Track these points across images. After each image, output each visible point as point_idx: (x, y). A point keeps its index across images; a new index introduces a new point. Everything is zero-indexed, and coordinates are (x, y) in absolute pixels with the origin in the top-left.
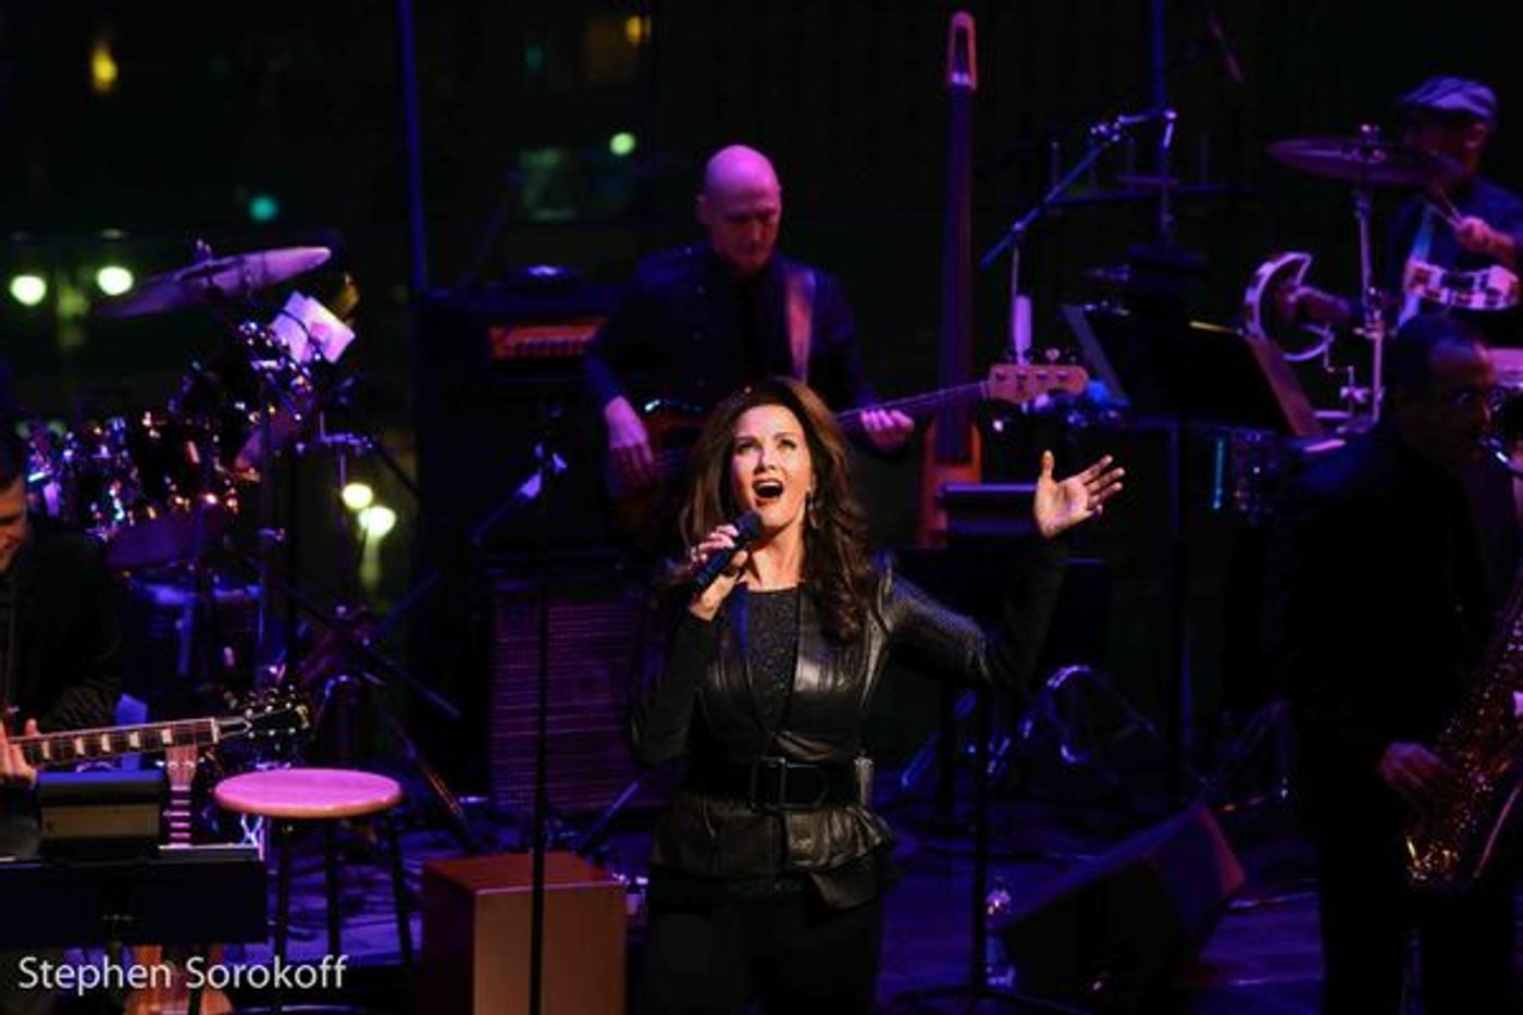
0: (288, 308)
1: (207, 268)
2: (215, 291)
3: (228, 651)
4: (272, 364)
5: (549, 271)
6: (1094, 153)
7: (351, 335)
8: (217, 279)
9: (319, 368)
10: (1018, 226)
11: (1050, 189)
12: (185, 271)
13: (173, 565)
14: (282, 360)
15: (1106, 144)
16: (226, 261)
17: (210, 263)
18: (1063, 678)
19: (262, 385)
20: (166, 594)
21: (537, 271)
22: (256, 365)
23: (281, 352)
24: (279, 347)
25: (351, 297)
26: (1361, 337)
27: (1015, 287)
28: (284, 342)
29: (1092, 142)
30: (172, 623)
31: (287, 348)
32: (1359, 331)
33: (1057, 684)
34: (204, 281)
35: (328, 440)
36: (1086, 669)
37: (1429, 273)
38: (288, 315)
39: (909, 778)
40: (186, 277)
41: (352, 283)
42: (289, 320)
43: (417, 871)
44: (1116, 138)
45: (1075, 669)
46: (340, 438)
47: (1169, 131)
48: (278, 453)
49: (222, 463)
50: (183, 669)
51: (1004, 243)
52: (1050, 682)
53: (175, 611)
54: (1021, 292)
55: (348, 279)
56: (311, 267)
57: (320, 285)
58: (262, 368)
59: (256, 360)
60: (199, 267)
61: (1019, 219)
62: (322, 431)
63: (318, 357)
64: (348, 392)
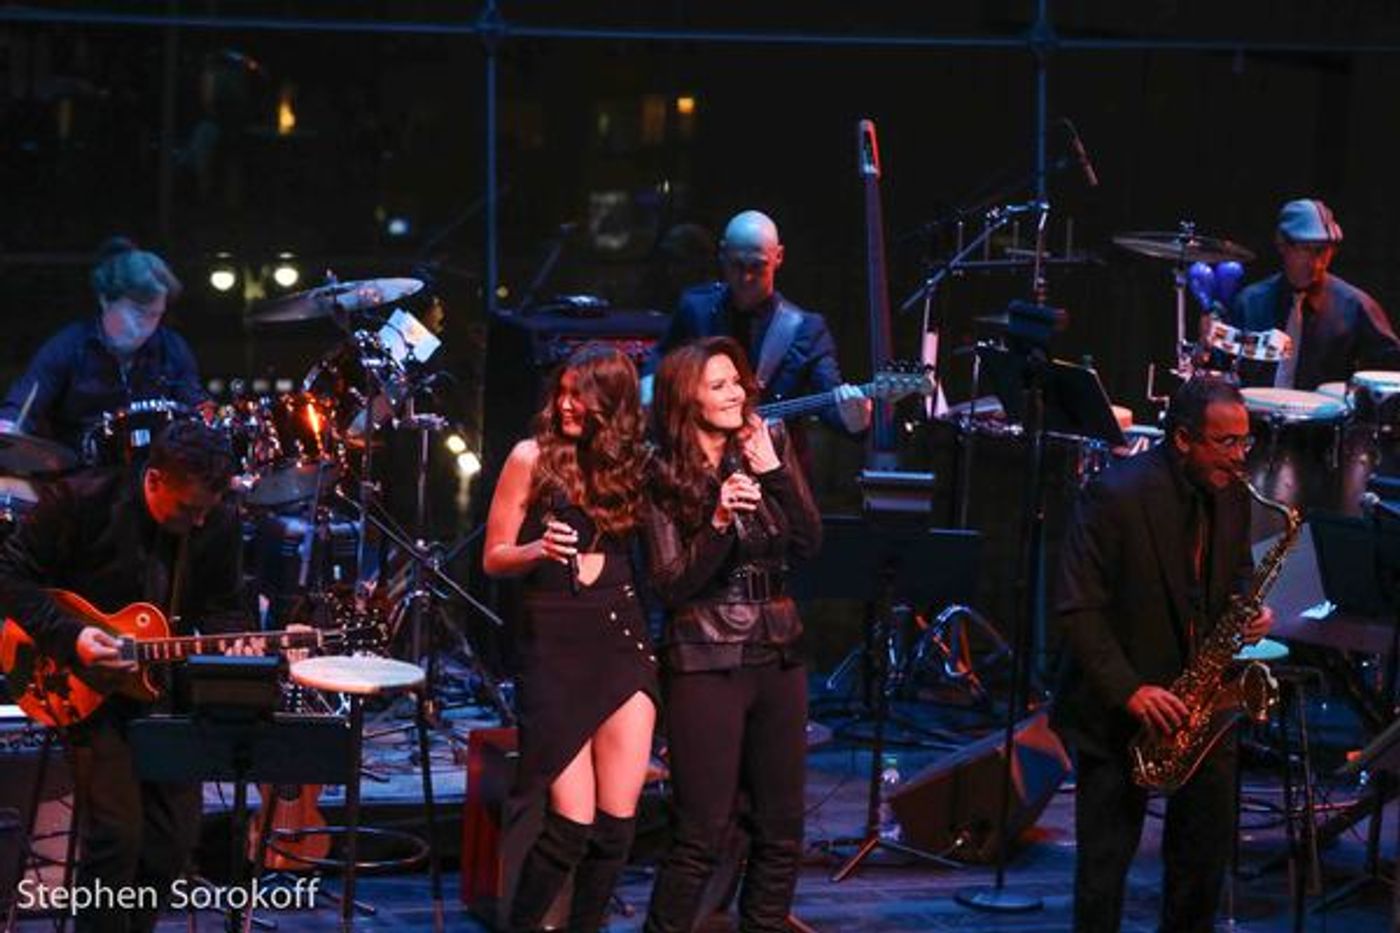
0: (392, 321)
1: (333, 289)
2: (338, 307)
3: (337, 569)
4: (375, 362)
5: (585, 299)
6: (989, 230)
7: (437, 343)
8: (342, 299)
9: (412, 365)
10: (930, 282)
11: (956, 254)
12: (316, 290)
13: (301, 503)
14: (385, 359)
15: (997, 226)
16: (347, 284)
17: (336, 286)
18: (948, 615)
19: (368, 376)
20: (295, 526)
21: (575, 299)
22: (365, 362)
23: (383, 353)
24: (384, 349)
25: (438, 314)
26: (1175, 376)
27: (926, 326)
28: (387, 346)
29: (988, 223)
30: (297, 546)
31: (389, 350)
32: (1175, 372)
33: (944, 619)
34: (330, 299)
35: (415, 417)
36: (966, 609)
37: (1225, 331)
38: (391, 326)
39: (832, 683)
40: (318, 295)
41: (440, 304)
42: (391, 329)
43: (466, 736)
44: (1005, 221)
45: (957, 608)
46: (424, 416)
47: (1044, 216)
48: (377, 426)
49: (338, 432)
50: (302, 582)
51: (919, 294)
52: (939, 617)
53: (300, 538)
54: (930, 330)
55: (436, 301)
56: (410, 293)
57: (414, 305)
58: (368, 364)
59: (366, 358)
60: (327, 289)
61: (932, 277)
62: (412, 412)
63: (411, 357)
64: (431, 385)
